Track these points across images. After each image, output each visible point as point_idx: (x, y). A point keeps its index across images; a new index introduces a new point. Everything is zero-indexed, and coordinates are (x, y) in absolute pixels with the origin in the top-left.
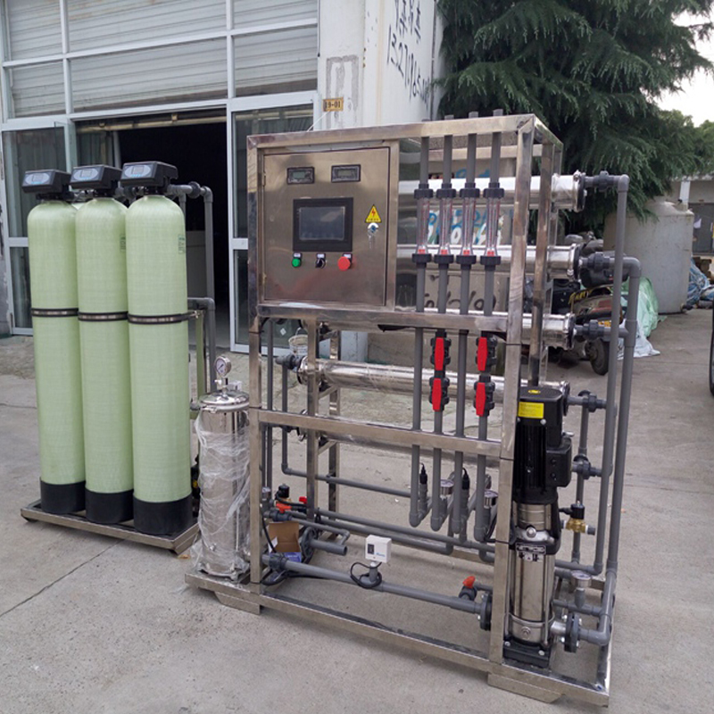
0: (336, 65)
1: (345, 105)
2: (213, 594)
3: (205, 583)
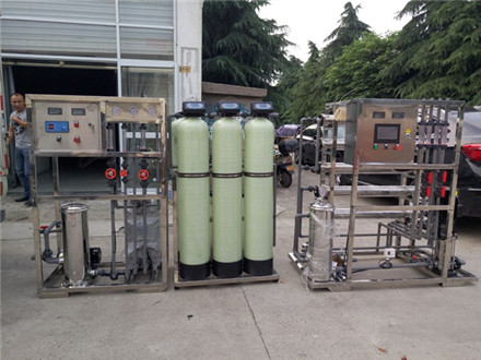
0: (186, 51)
1: (192, 70)
2: (326, 289)
3: (323, 285)
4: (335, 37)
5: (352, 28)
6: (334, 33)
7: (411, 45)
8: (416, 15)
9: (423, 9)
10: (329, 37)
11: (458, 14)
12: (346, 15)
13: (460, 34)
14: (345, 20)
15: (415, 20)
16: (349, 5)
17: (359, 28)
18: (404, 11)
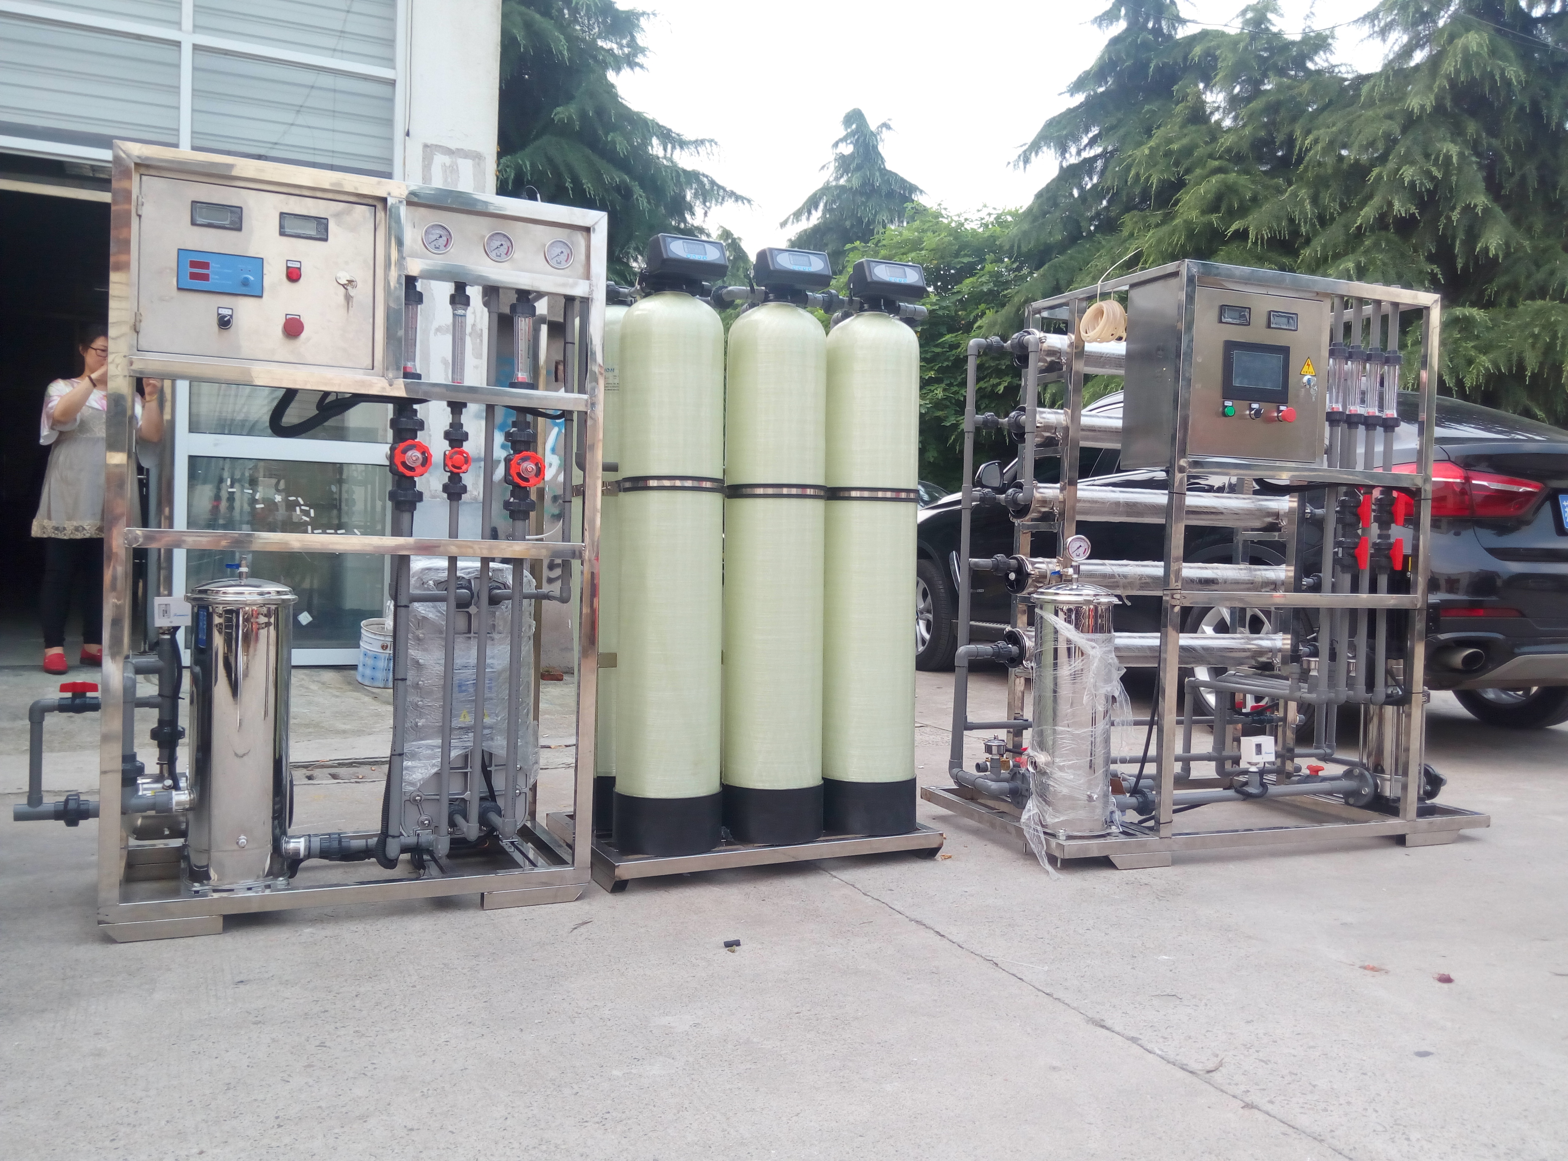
0: (440, 160)
2: (1104, 863)
3: (1094, 848)
4: (816, 217)
5: (868, 190)
6: (812, 203)
7: (1062, 248)
8: (1072, 159)
9: (1092, 142)
10: (797, 215)
11: (1201, 162)
12: (847, 149)
13: (1214, 218)
14: (844, 164)
15: (1070, 175)
16: (855, 118)
17: (890, 194)
18: (1035, 146)
